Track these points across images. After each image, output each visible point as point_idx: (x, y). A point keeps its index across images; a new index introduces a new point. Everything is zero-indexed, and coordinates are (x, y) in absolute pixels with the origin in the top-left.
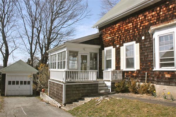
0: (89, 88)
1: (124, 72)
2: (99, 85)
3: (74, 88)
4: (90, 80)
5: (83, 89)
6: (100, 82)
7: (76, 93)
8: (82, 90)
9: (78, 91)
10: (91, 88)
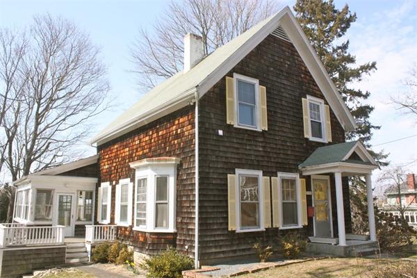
0: (46, 256)
1: (118, 228)
2: (67, 250)
3: (19, 255)
4: (57, 241)
5: (36, 256)
6: (68, 245)
7: (21, 265)
8: (34, 259)
9: (25, 260)
10: (50, 256)
